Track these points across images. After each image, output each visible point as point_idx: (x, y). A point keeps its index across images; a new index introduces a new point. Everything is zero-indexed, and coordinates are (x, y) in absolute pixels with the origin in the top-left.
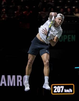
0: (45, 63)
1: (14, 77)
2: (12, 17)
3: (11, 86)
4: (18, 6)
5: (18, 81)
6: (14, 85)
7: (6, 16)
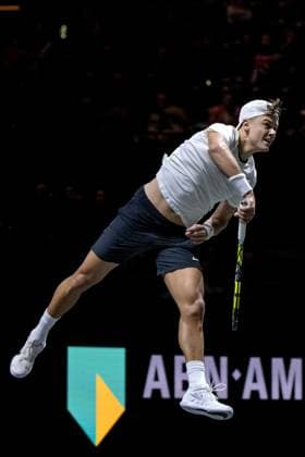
3: (287, 401)
6: (299, 397)
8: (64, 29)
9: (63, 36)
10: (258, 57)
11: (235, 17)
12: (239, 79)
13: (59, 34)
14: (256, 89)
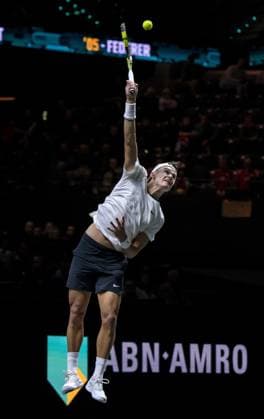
0: (105, 320)
1: (207, 348)
2: (203, 186)
3: (200, 374)
4: (221, 157)
5: (219, 360)
6: (209, 371)
7: (187, 183)
8: (45, 114)
9: (45, 118)
10: (181, 134)
11: (165, 104)
12: (168, 149)
13: (42, 117)
14: (179, 156)
